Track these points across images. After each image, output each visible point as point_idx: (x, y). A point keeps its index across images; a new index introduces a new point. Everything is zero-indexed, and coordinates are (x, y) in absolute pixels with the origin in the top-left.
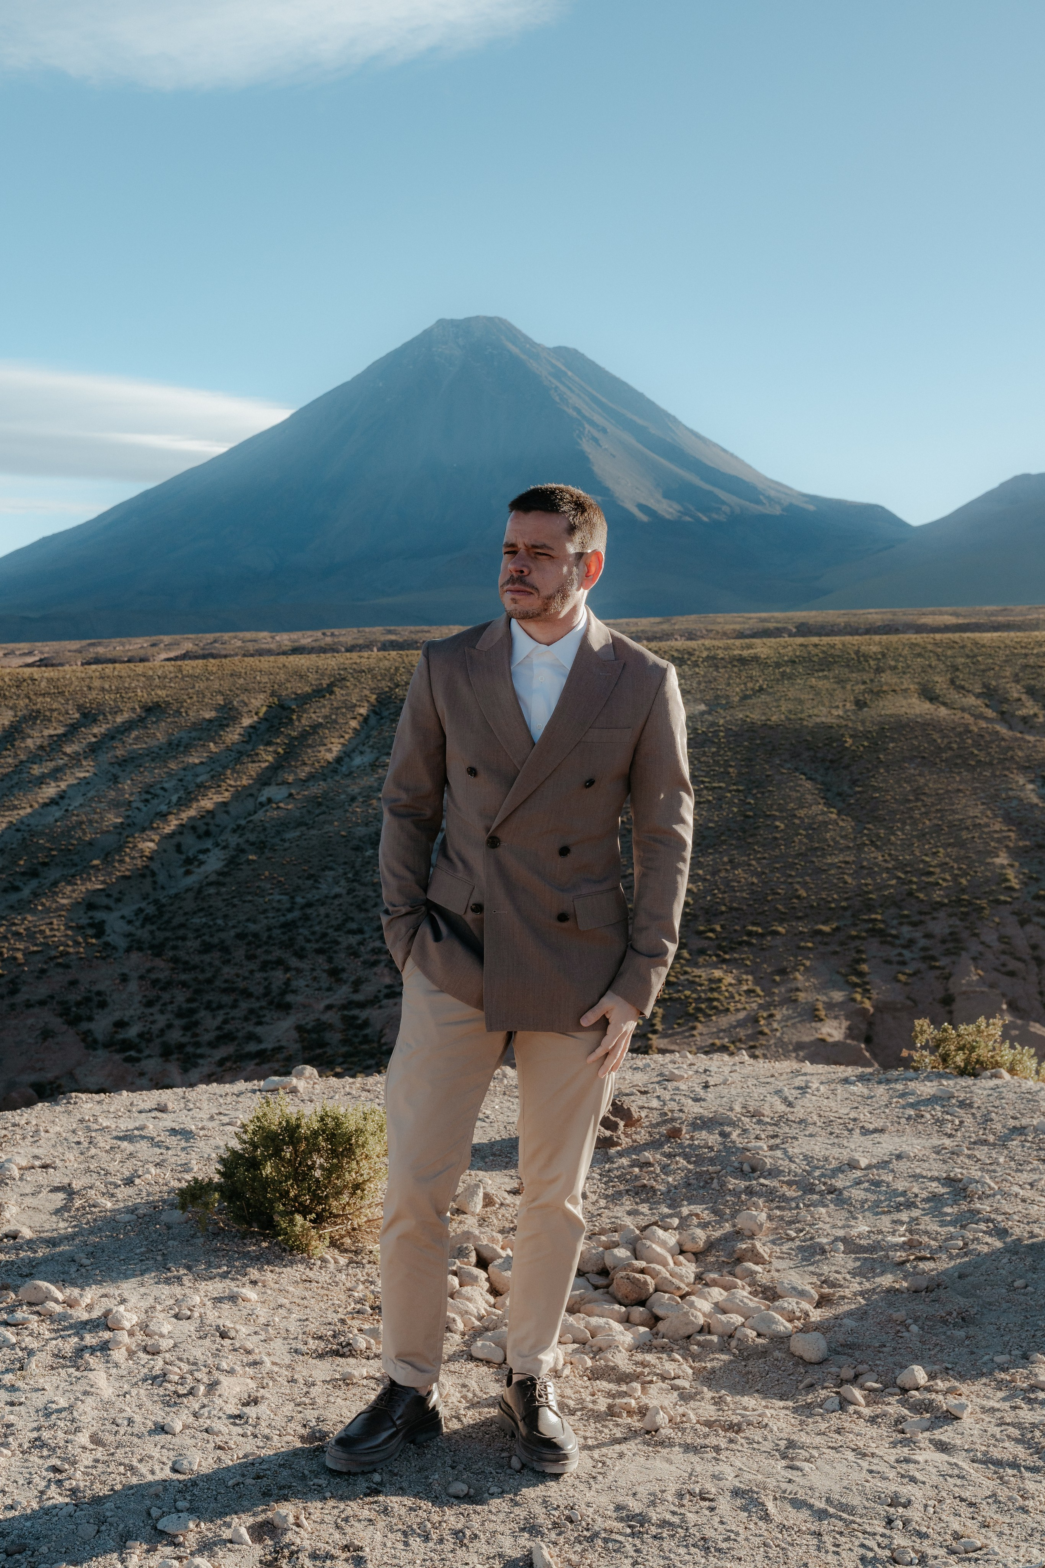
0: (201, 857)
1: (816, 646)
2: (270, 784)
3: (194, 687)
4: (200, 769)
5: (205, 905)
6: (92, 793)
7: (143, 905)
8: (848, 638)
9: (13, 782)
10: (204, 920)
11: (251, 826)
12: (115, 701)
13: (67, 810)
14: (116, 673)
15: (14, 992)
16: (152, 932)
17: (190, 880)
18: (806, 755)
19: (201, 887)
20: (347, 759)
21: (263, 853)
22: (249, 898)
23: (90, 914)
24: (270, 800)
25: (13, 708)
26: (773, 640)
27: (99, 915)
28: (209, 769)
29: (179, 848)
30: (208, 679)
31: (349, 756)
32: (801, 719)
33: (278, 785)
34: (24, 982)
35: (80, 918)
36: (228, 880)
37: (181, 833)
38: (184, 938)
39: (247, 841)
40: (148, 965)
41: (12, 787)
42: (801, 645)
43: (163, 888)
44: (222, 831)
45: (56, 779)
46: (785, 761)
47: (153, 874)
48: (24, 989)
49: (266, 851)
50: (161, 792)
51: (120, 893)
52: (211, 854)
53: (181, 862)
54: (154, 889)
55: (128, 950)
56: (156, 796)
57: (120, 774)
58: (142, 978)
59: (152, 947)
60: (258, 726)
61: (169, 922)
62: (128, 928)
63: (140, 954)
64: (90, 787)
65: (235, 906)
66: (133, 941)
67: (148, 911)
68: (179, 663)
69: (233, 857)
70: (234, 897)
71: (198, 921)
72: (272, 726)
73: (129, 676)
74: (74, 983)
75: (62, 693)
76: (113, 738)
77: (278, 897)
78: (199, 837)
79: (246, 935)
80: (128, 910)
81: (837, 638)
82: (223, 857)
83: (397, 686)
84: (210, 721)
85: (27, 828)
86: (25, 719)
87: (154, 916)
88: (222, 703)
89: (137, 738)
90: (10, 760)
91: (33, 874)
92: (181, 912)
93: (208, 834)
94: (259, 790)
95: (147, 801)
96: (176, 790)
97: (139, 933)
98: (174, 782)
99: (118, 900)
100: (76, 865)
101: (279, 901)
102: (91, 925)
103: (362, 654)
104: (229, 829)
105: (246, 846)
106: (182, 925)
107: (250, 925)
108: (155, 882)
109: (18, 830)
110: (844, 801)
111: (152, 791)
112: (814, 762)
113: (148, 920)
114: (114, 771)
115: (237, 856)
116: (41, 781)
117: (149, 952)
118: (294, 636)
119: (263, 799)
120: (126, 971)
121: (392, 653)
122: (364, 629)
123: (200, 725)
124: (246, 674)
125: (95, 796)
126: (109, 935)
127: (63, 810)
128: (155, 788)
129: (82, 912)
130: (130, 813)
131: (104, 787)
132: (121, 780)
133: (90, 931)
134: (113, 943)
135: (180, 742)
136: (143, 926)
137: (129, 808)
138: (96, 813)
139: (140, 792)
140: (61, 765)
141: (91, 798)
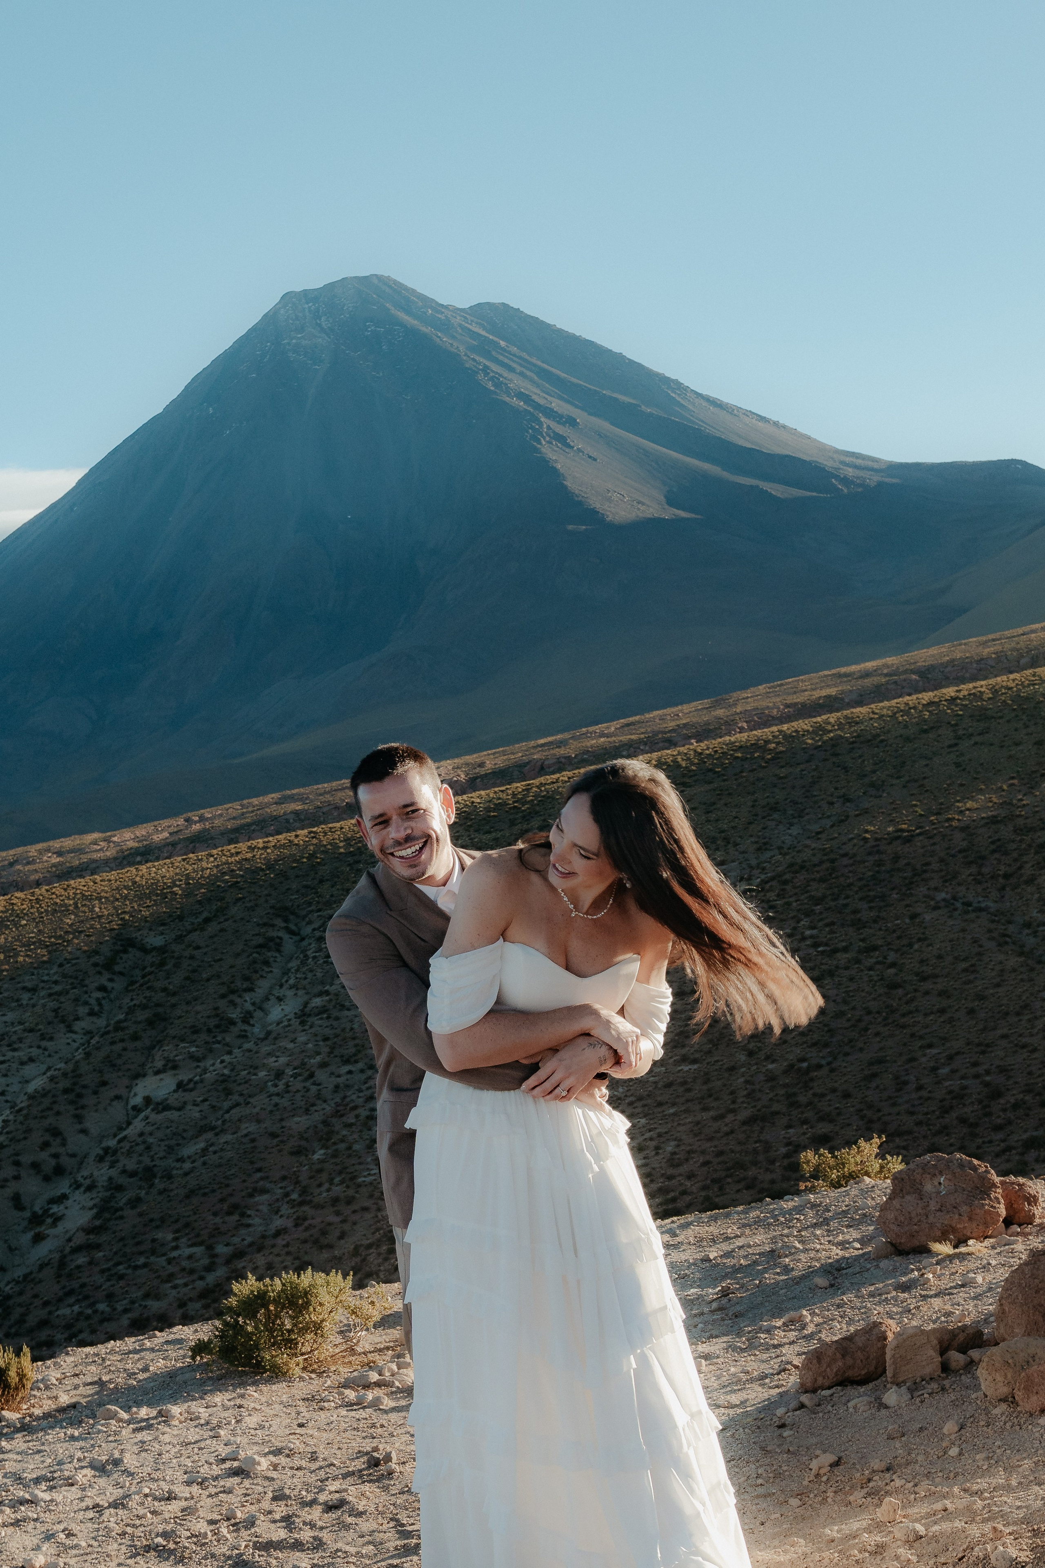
0: (55, 1209)
1: (953, 700)
2: (144, 1076)
4: (29, 1070)
5: (75, 1284)
8: (1001, 680)
10: (76, 1308)
11: (126, 1145)
17: (44, 1250)
19: (65, 1256)
20: (258, 1014)
21: (152, 1186)
22: (142, 1260)
24: (148, 1100)
26: (886, 704)
28: (43, 1067)
29: (17, 1202)
30: (18, 925)
31: (260, 1008)
32: (948, 820)
33: (157, 1073)
36: (103, 1238)
37: (17, 1178)
39: (124, 1171)
42: (931, 703)
44: (82, 1163)
46: (936, 889)
49: (157, 1181)
52: (69, 1203)
53: (25, 1223)
60: (109, 985)
61: (21, 1321)
65: (121, 1277)
69: (106, 1201)
70: (118, 1264)
71: (66, 1311)
72: (133, 983)
77: (188, 1251)
78: (47, 1179)
79: (148, 1319)
81: (983, 683)
82: (91, 1203)
92: (37, 1302)
93: (59, 1171)
94: (129, 1088)
101: (190, 1257)
103: (254, 843)
104: (91, 1158)
105: (123, 1180)
106: (44, 1323)
107: (149, 1303)
110: (1035, 933)
112: (980, 883)
115: (112, 1197)
118: (142, 831)
119: (137, 1100)
121: (299, 832)
122: (250, 801)
123: (18, 1000)
124: (76, 907)
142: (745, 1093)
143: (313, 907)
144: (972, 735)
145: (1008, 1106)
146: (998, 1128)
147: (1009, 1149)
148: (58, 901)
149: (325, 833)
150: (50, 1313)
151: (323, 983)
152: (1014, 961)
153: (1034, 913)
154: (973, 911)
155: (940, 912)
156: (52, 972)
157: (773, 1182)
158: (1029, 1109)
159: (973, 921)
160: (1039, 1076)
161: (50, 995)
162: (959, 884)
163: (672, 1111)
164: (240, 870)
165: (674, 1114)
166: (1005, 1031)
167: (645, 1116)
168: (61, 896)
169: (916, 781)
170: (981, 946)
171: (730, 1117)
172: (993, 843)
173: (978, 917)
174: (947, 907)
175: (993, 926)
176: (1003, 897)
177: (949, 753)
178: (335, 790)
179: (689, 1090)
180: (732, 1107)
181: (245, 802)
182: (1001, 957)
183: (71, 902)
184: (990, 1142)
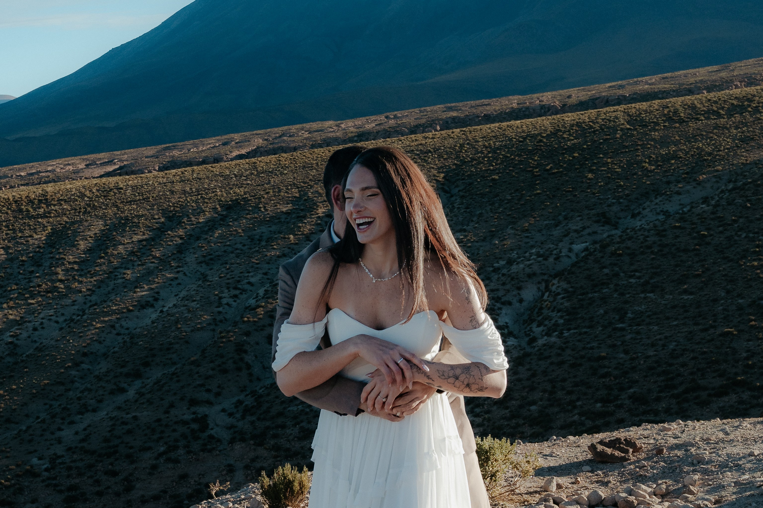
3: (269, 183)
6: (183, 294)
7: (241, 397)
9: (110, 288)
12: (196, 202)
13: (162, 311)
14: (195, 175)
15: (129, 489)
16: (252, 423)
23: (193, 409)
25: (103, 217)
27: (202, 410)
30: (282, 174)
34: (137, 479)
35: (183, 415)
38: (283, 427)
41: (109, 293)
43: (259, 379)
45: (149, 282)
47: (249, 367)
48: (138, 486)
50: (247, 287)
51: (219, 387)
54: (251, 381)
55: (232, 441)
56: (244, 291)
57: (208, 272)
58: (247, 467)
62: (230, 421)
63: (243, 445)
64: (181, 287)
66: (235, 432)
67: (246, 403)
68: (253, 160)
71: (295, 408)
73: (208, 177)
74: (184, 477)
75: (147, 199)
76: (198, 238)
80: (228, 404)
83: (464, 162)
84: (287, 213)
85: (127, 332)
86: (115, 227)
88: (297, 195)
89: (221, 236)
90: (104, 267)
91: (137, 375)
95: (235, 296)
96: (262, 284)
97: (240, 424)
98: (259, 276)
99: (218, 394)
100: (174, 364)
102: (194, 420)
103: (427, 135)
106: (280, 414)
108: (251, 375)
109: (118, 334)
111: (240, 286)
113: (247, 411)
114: (202, 270)
116: (136, 284)
118: (359, 122)
120: (232, 462)
121: (454, 130)
122: (425, 108)
123: (279, 218)
124: (317, 164)
125: (187, 296)
126: (212, 429)
127: (159, 312)
128: (242, 283)
129: (185, 408)
130: (221, 309)
131: (194, 287)
132: (210, 278)
133: (195, 426)
134: (216, 436)
135: (261, 236)
136: (243, 417)
137: (220, 305)
138: (189, 311)
139: (228, 288)
140: (152, 268)
141: (184, 298)
142: (722, 316)
143: (460, 177)
149: (470, 132)
150: (285, 408)
151: (463, 225)
156: (300, 203)
157: (736, 374)
161: (298, 217)
163: (675, 323)
164: (417, 150)
165: (676, 325)
167: (657, 325)
168: (308, 158)
171: (712, 331)
178: (478, 106)
179: (687, 311)
180: (713, 324)
181: (422, 109)
183: (315, 162)
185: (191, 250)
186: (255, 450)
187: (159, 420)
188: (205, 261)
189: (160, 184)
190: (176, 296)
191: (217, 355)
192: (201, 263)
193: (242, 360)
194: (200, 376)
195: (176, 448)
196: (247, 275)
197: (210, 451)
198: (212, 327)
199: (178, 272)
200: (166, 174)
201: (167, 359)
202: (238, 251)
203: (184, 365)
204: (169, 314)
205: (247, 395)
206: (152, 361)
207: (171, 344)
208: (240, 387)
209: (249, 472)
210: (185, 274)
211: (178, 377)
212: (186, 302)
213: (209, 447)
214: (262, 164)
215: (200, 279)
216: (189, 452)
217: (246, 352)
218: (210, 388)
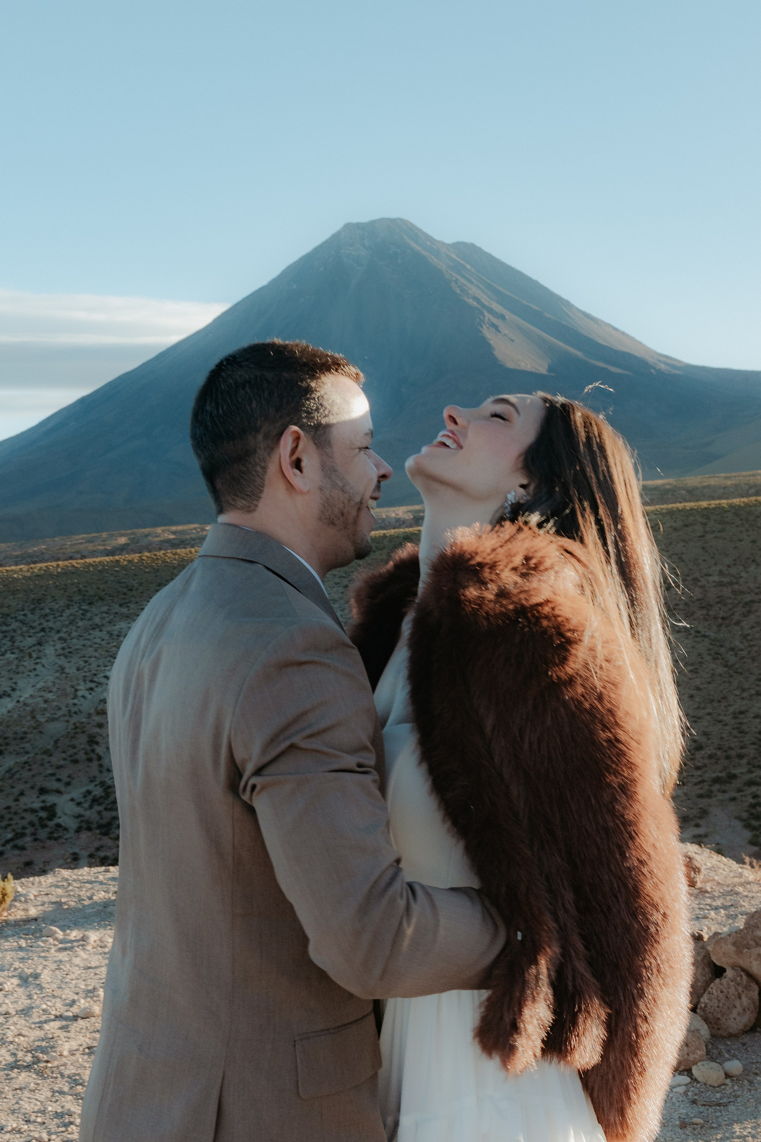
1: (706, 509)
6: (40, 685)
7: (91, 787)
8: (736, 501)
13: (18, 702)
14: (59, 570)
16: (99, 813)
18: (699, 613)
23: (43, 798)
27: (51, 799)
35: (33, 803)
40: (97, 844)
42: (692, 509)
47: (99, 758)
50: (103, 680)
51: (69, 777)
54: (101, 772)
55: (78, 830)
56: (100, 684)
57: (67, 665)
58: (91, 856)
59: (100, 826)
62: (78, 810)
63: (89, 834)
64: (38, 678)
66: (82, 821)
67: (95, 793)
68: (117, 558)
80: (77, 793)
81: (725, 501)
87: (101, 797)
95: (91, 689)
97: (88, 814)
99: (68, 784)
100: (27, 753)
102: (43, 809)
108: (101, 766)
110: (736, 655)
111: (96, 679)
112: (707, 620)
113: (95, 801)
114: (60, 662)
117: (98, 831)
120: (77, 850)
125: (44, 687)
126: (60, 818)
127: (15, 701)
128: (99, 676)
129: (35, 796)
130: (76, 701)
131: (51, 679)
132: (67, 670)
133: (43, 814)
134: (63, 824)
135: (120, 632)
136: (91, 807)
137: (75, 697)
138: (46, 701)
139: (85, 681)
140: (11, 659)
141: (40, 689)
144: (714, 532)
145: (706, 756)
146: (698, 768)
147: (703, 781)
148: (168, 560)
152: (721, 670)
153: (737, 643)
154: (701, 636)
155: (680, 634)
158: (718, 759)
159: (699, 642)
160: (728, 740)
162: (695, 620)
166: (710, 711)
169: (677, 554)
170: (702, 658)
172: (718, 597)
173: (703, 640)
174: (685, 632)
175: (711, 647)
176: (719, 630)
177: (699, 540)
182: (714, 666)
183: (176, 562)
184: (692, 776)
185: (52, 643)
186: (100, 839)
187: (8, 808)
188: (63, 655)
189: (24, 577)
190: (33, 686)
191: (69, 746)
192: (59, 655)
193: (93, 751)
194: (51, 766)
195: (23, 835)
196: (103, 668)
197: (56, 839)
198: (66, 718)
199: (37, 663)
200: (31, 568)
201: (21, 748)
202: (96, 646)
203: (37, 754)
204: (25, 704)
205: (96, 786)
206: (6, 750)
207: (25, 733)
208: (90, 778)
209: (93, 860)
210: (43, 666)
211: (29, 765)
212: (43, 693)
213: (55, 835)
214: (125, 563)
215: (58, 671)
216: (36, 840)
217: (97, 743)
218: (60, 777)
